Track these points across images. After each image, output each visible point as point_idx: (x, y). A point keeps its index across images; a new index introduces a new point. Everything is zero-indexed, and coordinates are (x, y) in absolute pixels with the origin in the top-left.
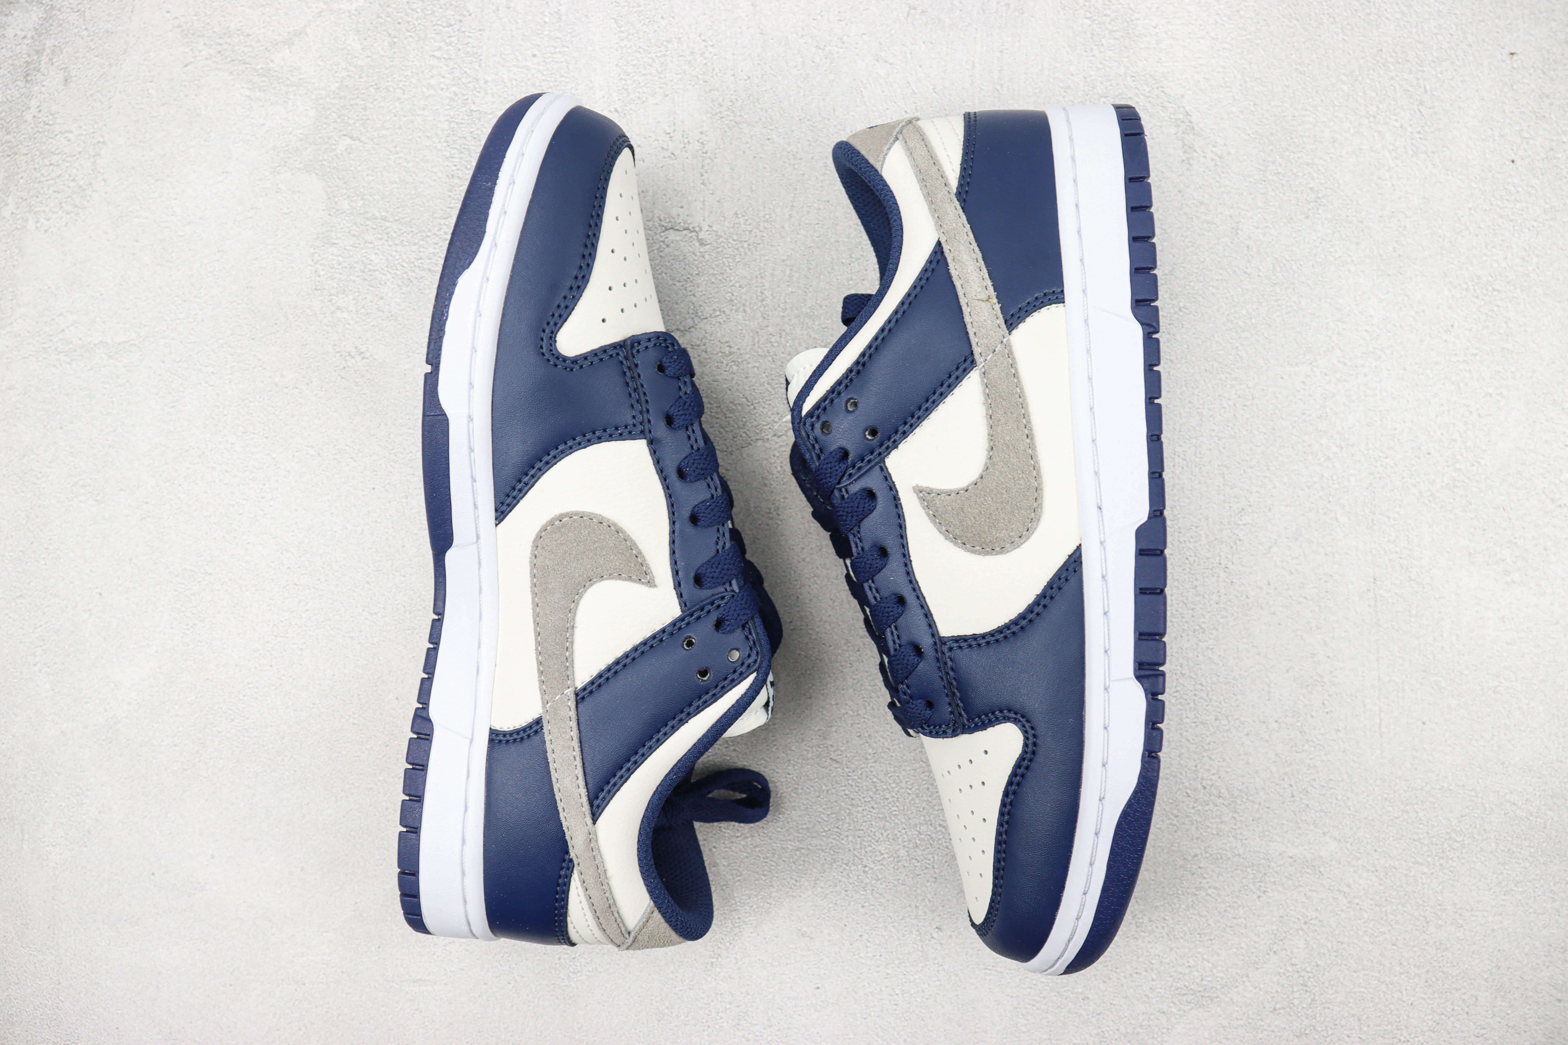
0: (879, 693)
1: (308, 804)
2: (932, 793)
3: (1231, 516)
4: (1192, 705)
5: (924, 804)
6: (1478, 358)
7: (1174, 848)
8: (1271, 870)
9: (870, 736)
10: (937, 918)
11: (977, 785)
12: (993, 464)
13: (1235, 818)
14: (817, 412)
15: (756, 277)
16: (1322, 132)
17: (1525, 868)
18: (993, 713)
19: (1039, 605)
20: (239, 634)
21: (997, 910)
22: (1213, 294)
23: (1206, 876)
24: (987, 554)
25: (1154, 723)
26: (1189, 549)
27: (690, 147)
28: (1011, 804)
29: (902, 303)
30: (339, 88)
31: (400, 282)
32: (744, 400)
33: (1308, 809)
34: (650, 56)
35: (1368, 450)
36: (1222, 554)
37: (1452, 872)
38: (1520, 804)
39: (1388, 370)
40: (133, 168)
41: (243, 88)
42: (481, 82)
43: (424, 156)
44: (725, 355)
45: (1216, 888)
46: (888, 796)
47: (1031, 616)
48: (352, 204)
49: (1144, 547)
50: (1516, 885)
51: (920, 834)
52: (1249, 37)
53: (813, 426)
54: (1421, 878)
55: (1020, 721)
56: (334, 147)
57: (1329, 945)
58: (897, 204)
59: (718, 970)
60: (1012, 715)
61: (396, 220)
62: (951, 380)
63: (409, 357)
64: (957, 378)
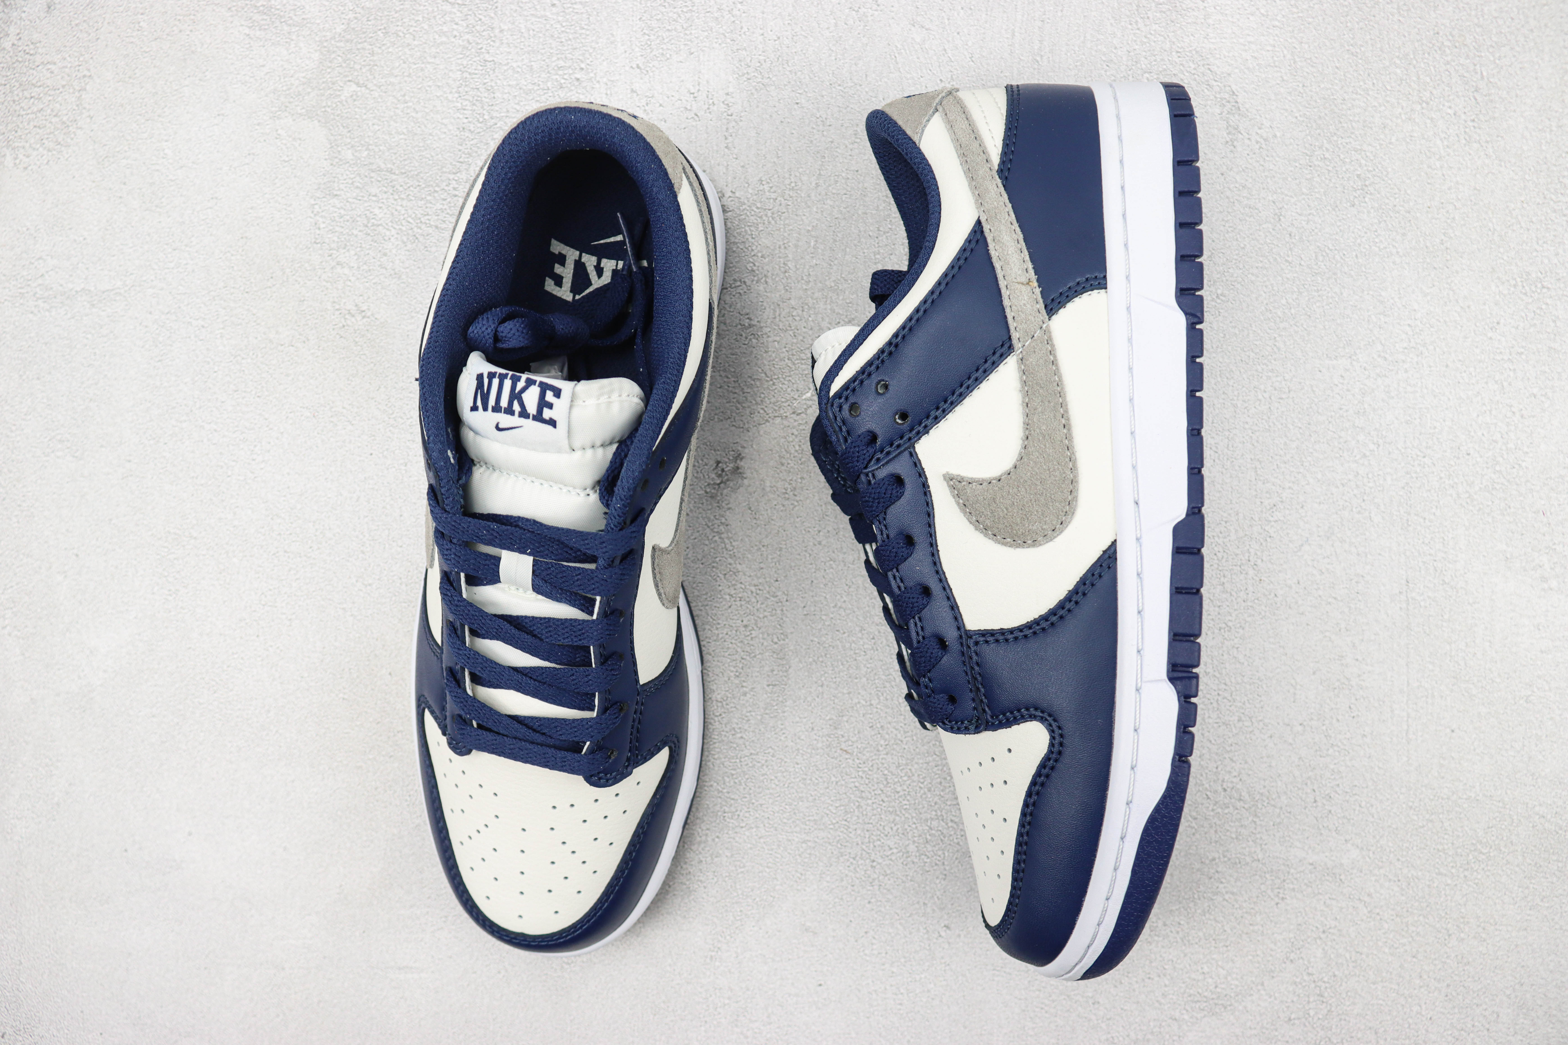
0: (893, 683)
1: (293, 781)
2: (945, 787)
3: (1262, 512)
4: (1215, 705)
5: (936, 799)
6: (1524, 357)
7: (1191, 851)
8: (1290, 877)
9: (882, 727)
10: (946, 917)
11: (999, 783)
12: (1028, 454)
13: (1255, 822)
14: (845, 393)
15: (780, 247)
16: (1373, 117)
17: (1552, 883)
18: (1019, 711)
19: (1070, 601)
20: (224, 602)
21: (1015, 913)
22: (1252, 282)
23: (1224, 881)
24: (1019, 546)
25: (1186, 727)
26: (1218, 544)
27: (715, 108)
28: (1034, 804)
29: (939, 283)
30: (345, 31)
31: (405, 239)
32: (763, 375)
33: (1330, 816)
34: (675, 10)
35: (1406, 448)
36: (1252, 550)
37: (1477, 884)
38: (1549, 817)
39: (1430, 367)
40: (122, 106)
41: (242, 25)
42: (497, 31)
43: (434, 106)
44: (744, 327)
45: (1233, 893)
46: (899, 789)
47: (1061, 612)
48: (356, 154)
49: (1181, 545)
50: (1542, 900)
51: (931, 828)
52: (1301, 15)
53: (841, 407)
54: (1444, 889)
55: (1046, 720)
56: (338, 93)
57: (1348, 956)
58: (935, 179)
59: (717, 964)
60: (1039, 713)
61: (402, 173)
62: (987, 365)
63: (412, 317)
64: (993, 363)
